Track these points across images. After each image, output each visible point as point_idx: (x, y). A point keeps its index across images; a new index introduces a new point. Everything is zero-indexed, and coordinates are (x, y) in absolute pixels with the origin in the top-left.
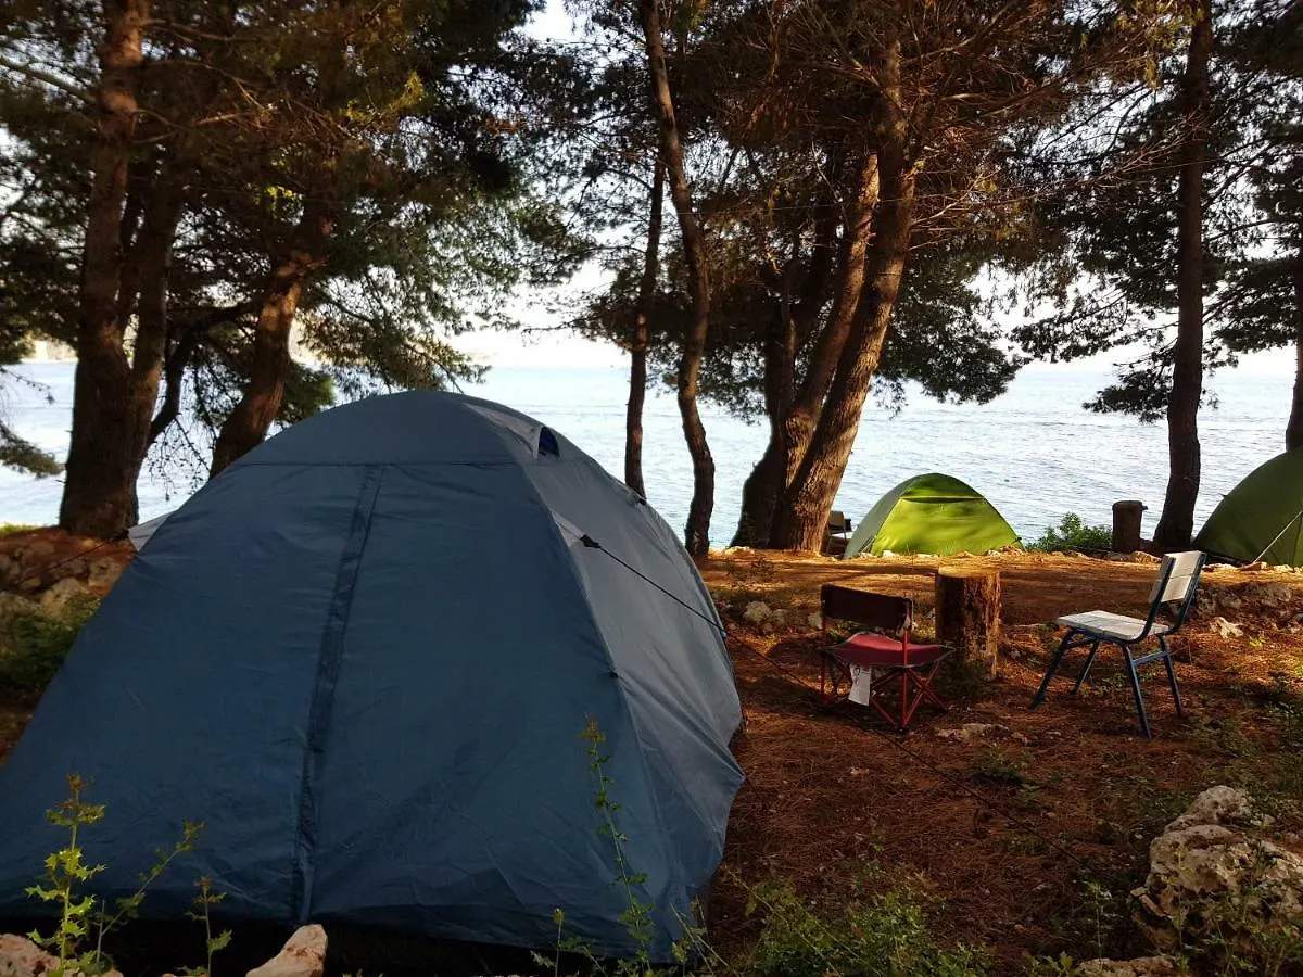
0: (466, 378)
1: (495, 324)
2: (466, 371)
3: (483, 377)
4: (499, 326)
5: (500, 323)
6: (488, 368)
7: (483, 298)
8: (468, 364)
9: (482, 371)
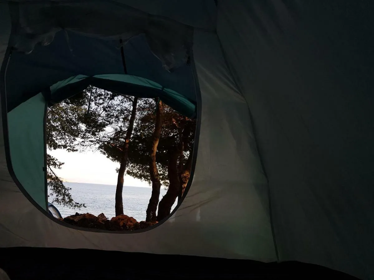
0: (54, 166)
1: (68, 149)
2: (55, 164)
3: (61, 167)
4: (70, 150)
5: (70, 149)
6: (63, 164)
7: (65, 140)
8: (56, 161)
9: (60, 164)
